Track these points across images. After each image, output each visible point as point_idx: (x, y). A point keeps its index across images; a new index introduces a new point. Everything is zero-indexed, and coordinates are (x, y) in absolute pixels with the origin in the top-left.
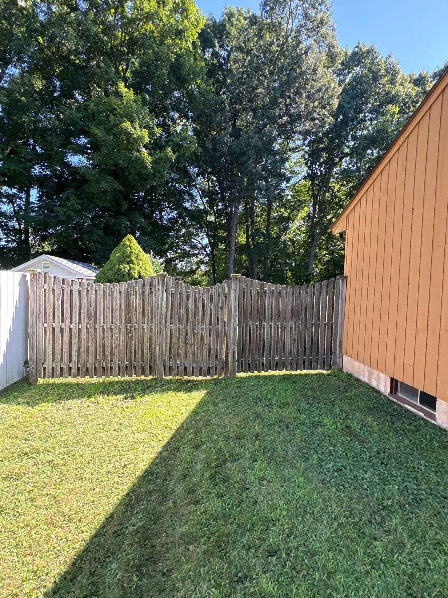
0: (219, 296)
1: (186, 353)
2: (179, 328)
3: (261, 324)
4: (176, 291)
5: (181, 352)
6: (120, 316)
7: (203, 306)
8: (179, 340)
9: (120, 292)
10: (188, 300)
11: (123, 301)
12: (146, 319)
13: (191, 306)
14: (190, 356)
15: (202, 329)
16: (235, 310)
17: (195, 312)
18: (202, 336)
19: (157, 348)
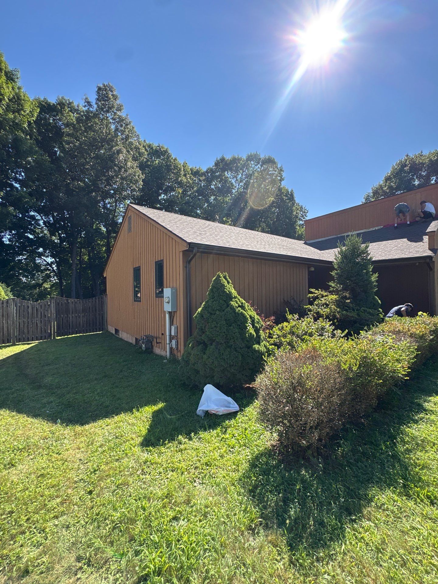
0: (45, 306)
1: (28, 331)
2: (24, 321)
3: (67, 316)
4: (22, 305)
5: (26, 331)
7: (37, 310)
8: (24, 326)
10: (28, 308)
12: (5, 318)
13: (30, 310)
14: (31, 333)
15: (37, 320)
16: (54, 311)
17: (32, 313)
18: (37, 323)
19: (12, 331)
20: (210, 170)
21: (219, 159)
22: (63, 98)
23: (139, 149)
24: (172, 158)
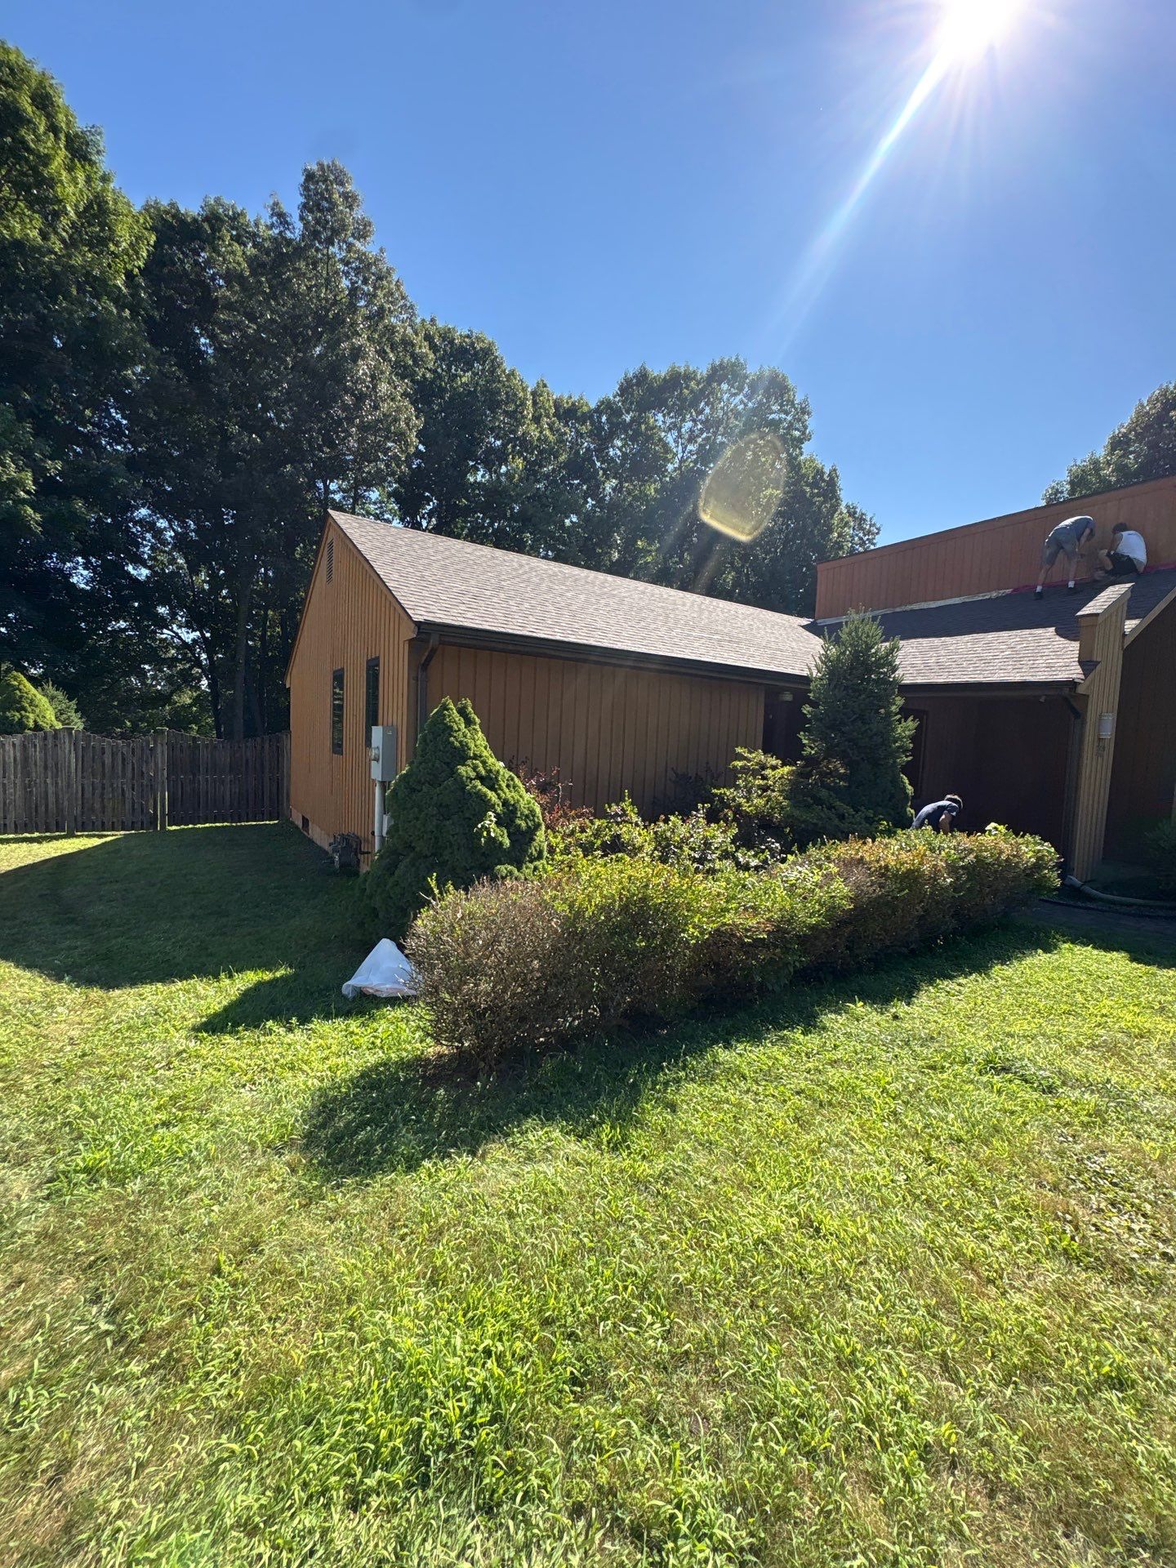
0: (143, 750)
1: (103, 807)
2: (93, 783)
3: (194, 777)
4: (87, 744)
5: (97, 806)
6: (15, 768)
7: (124, 760)
8: (93, 794)
9: (14, 745)
10: (103, 753)
11: (18, 754)
12: (50, 774)
13: (108, 760)
15: (122, 783)
16: (163, 763)
17: (113, 766)
18: (123, 790)
19: (66, 803)
20: (606, 406)
21: (631, 375)
22: (217, 200)
23: (413, 345)
24: (504, 371)
